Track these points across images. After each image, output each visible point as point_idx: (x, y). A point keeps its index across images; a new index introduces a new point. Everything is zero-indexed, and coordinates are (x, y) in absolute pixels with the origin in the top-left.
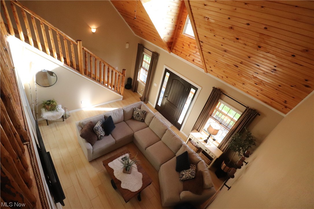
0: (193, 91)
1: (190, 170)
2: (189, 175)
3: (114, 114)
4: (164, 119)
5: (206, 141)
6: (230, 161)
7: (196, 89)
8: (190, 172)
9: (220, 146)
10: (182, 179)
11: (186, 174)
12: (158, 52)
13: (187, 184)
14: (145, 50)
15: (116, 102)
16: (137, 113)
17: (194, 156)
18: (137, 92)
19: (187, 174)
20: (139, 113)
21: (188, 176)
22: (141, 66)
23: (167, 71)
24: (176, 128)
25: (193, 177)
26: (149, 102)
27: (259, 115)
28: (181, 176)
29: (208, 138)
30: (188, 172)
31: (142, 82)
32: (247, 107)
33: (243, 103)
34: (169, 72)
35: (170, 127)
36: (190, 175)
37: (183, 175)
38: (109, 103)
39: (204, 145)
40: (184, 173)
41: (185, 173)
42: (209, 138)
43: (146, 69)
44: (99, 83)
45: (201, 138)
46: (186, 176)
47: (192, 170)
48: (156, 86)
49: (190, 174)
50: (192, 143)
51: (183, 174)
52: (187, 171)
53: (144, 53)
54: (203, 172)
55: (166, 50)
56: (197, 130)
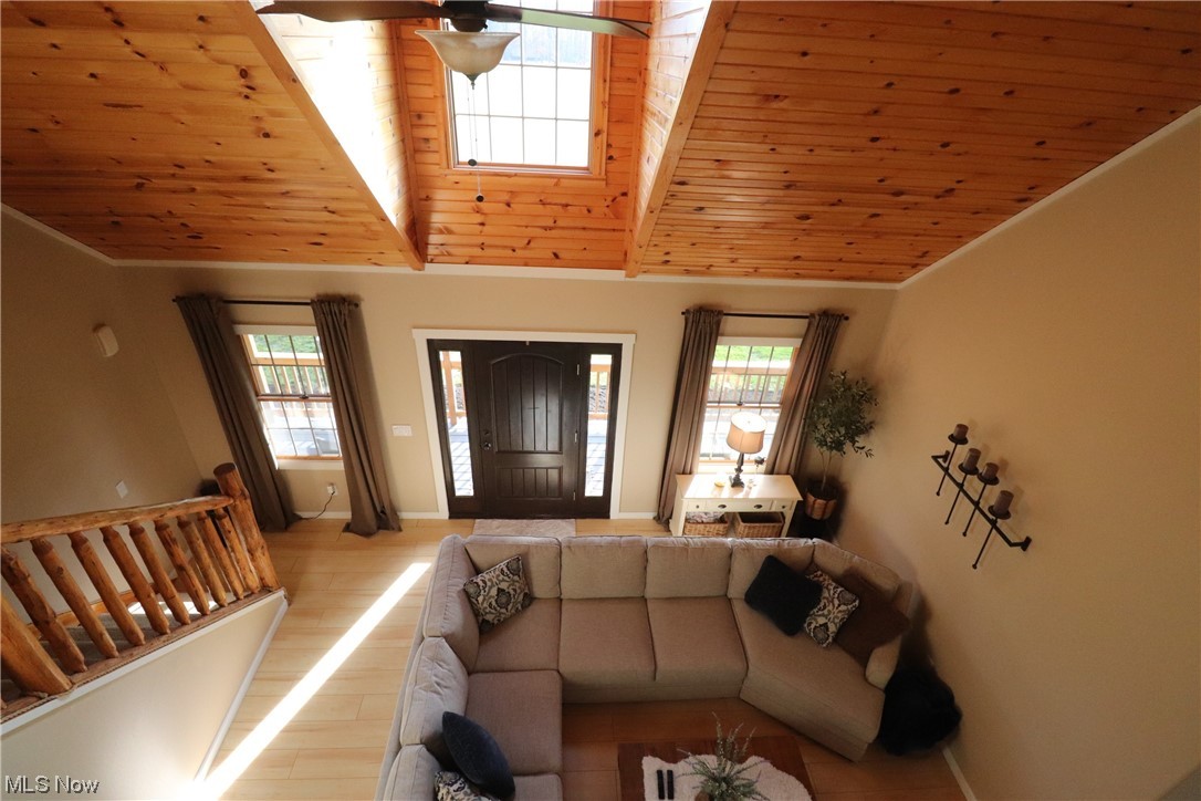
0: (601, 361)
1: (826, 595)
2: (840, 611)
3: (438, 693)
4: (528, 526)
5: (737, 483)
6: (824, 481)
7: (615, 350)
8: (836, 602)
9: (770, 467)
10: (830, 640)
11: (832, 616)
12: (344, 290)
13: (855, 639)
14: (242, 311)
15: (275, 638)
16: (494, 592)
17: (790, 550)
18: (301, 518)
19: (831, 612)
20: (504, 586)
21: (839, 615)
22: (257, 395)
23: (435, 347)
24: (588, 520)
25: (857, 603)
26: (404, 515)
27: (847, 318)
28: (820, 635)
29: (739, 470)
30: (830, 607)
31: (305, 458)
32: (810, 317)
33: (793, 311)
34: (450, 345)
35: (574, 534)
36: (843, 608)
37: (825, 625)
38: (254, 679)
39: (746, 500)
40: (822, 621)
41: (823, 615)
42: (743, 468)
43: (301, 392)
44: (166, 643)
45: (719, 486)
46: (837, 621)
47: (832, 592)
48: (410, 434)
49: (839, 605)
50: (698, 523)
51: (821, 625)
52: (822, 604)
53: (240, 329)
54: (851, 567)
55: (398, 263)
56: (684, 473)
